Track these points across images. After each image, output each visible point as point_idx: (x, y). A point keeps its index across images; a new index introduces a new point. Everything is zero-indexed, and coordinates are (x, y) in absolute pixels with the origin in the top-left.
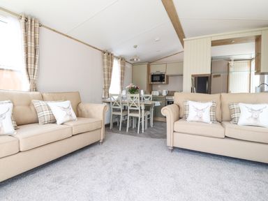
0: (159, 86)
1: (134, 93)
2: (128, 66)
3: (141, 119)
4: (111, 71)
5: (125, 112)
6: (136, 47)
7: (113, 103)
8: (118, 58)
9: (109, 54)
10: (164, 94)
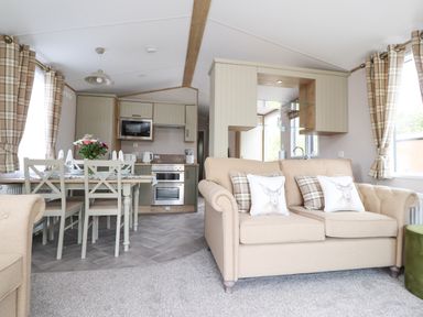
0: (136, 145)
1: (94, 157)
2: (69, 95)
3: (123, 217)
4: (27, 97)
5: (75, 206)
6: (101, 51)
7: (33, 185)
8: (45, 68)
9: (22, 48)
10: (147, 159)
